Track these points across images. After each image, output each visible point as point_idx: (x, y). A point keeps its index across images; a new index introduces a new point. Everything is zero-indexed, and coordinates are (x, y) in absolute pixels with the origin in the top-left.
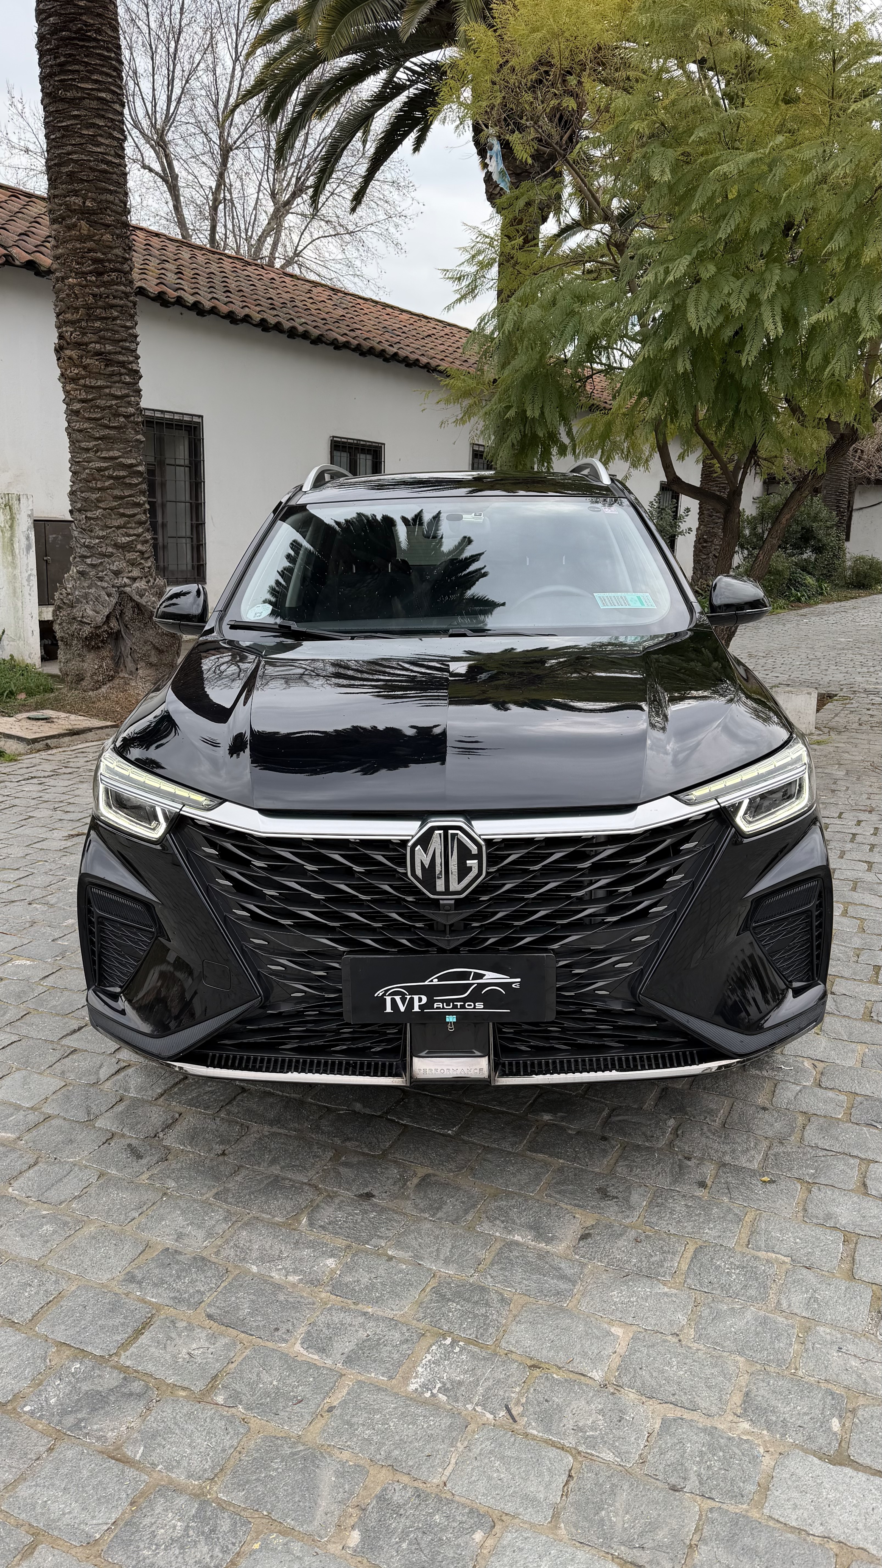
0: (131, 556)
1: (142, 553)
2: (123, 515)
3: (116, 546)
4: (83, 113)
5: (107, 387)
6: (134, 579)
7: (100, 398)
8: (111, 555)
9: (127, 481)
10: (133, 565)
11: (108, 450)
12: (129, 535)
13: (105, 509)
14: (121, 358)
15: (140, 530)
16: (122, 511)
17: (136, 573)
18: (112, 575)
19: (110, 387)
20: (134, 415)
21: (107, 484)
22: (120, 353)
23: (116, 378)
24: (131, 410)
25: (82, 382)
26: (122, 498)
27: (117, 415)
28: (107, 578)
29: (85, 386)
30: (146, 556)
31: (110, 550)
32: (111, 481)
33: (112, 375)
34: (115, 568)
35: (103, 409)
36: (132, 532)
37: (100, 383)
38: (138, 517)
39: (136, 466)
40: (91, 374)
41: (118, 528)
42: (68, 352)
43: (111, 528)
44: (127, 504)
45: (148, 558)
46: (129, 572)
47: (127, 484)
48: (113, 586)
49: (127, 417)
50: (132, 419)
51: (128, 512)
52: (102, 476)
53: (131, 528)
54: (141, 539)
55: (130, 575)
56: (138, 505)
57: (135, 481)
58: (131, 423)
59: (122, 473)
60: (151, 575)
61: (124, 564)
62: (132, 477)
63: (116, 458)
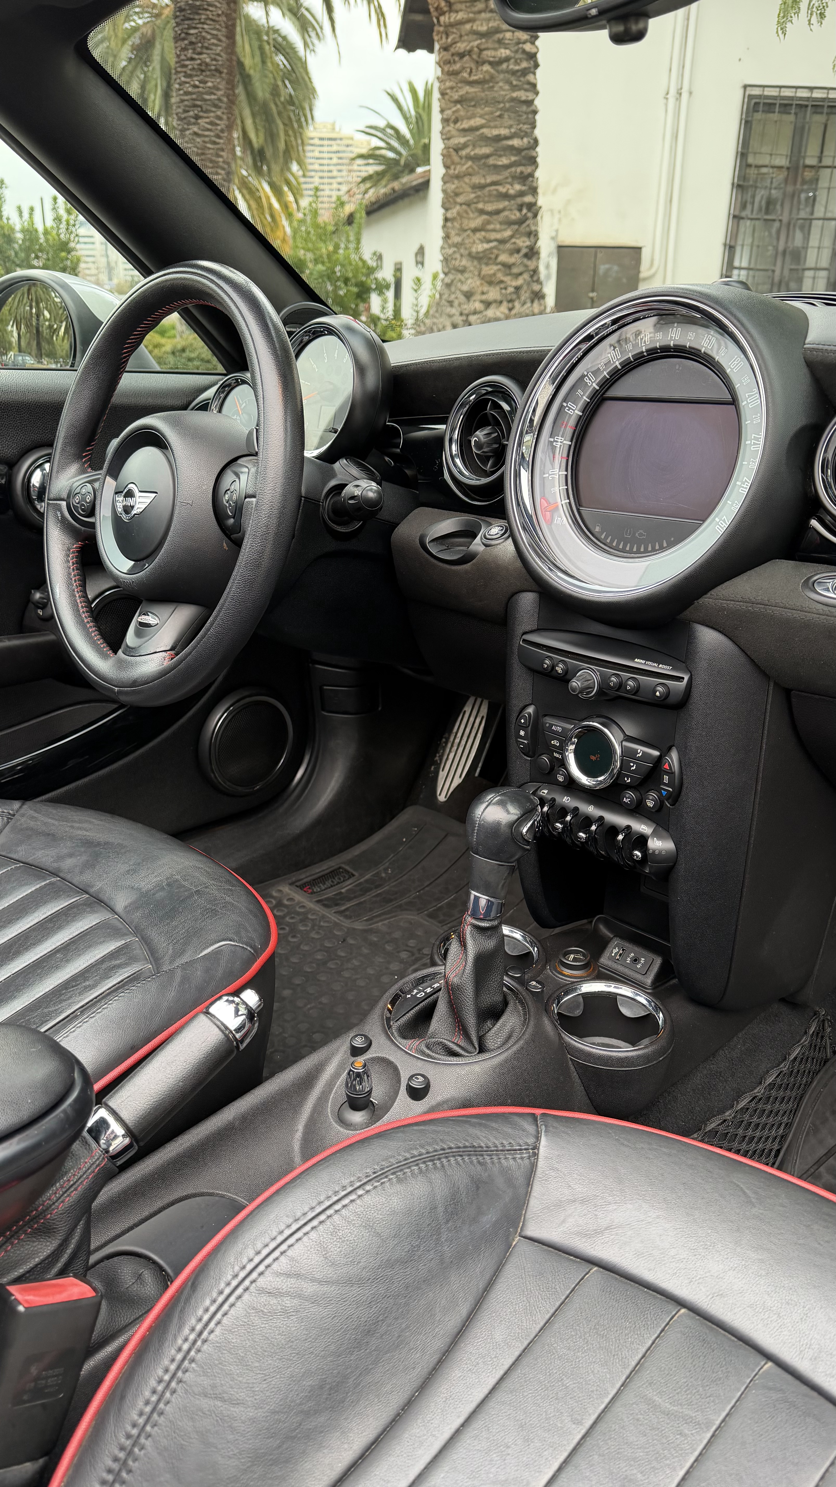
0: (489, 270)
1: (507, 266)
2: (482, 212)
3: (471, 256)
5: (469, 21)
6: (488, 304)
8: (462, 271)
9: (491, 161)
10: (490, 283)
11: (469, 118)
12: (489, 241)
13: (461, 205)
15: (508, 233)
16: (480, 206)
17: (493, 294)
18: (462, 298)
20: (507, 59)
21: (465, 167)
24: (504, 53)
26: (482, 187)
27: (480, 63)
28: (456, 303)
30: (515, 270)
31: (464, 262)
32: (470, 163)
34: (465, 288)
36: (493, 236)
38: (506, 213)
39: (507, 138)
41: (475, 230)
43: (466, 231)
44: (490, 195)
45: (521, 274)
46: (483, 293)
47: (489, 166)
48: (461, 314)
49: (496, 64)
50: (504, 66)
51: (490, 207)
52: (461, 158)
53: (494, 230)
54: (508, 246)
55: (484, 297)
56: (506, 196)
57: (504, 161)
58: (503, 72)
59: (486, 150)
60: (519, 298)
61: (478, 283)
62: (500, 156)
63: (477, 129)
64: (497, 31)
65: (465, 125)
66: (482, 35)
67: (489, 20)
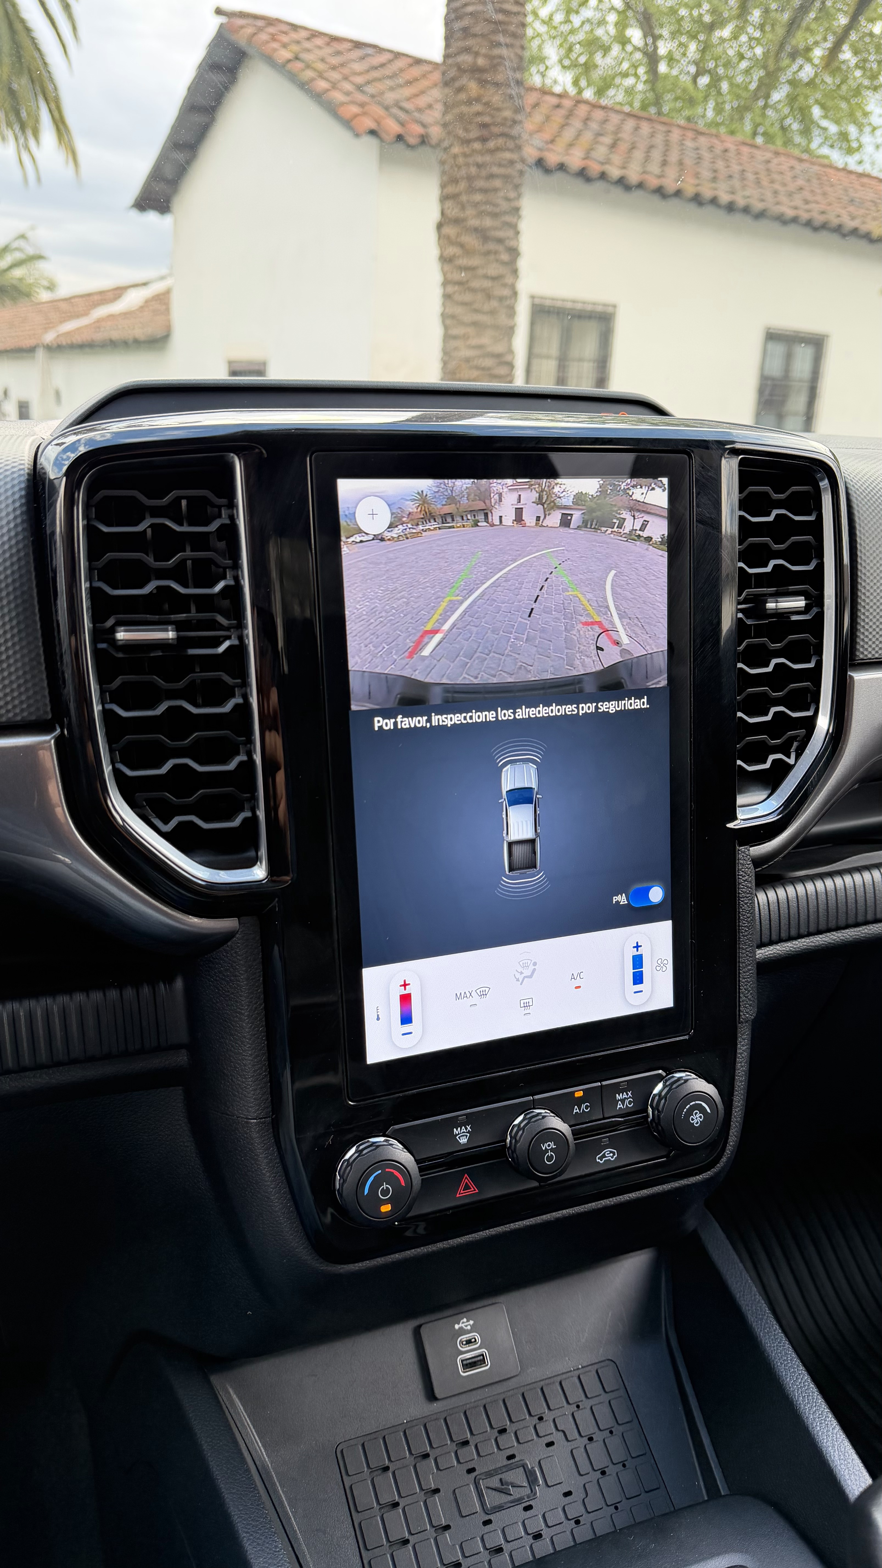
5: (483, 267)
7: (474, 279)
14: (500, 234)
19: (486, 267)
22: (499, 228)
23: (493, 257)
25: (459, 262)
29: (461, 266)
33: (488, 253)
35: (475, 291)
37: (475, 263)
40: (467, 253)
42: (448, 230)
64: (503, 277)
65: (474, 342)
66: (491, 278)
67: (496, 268)
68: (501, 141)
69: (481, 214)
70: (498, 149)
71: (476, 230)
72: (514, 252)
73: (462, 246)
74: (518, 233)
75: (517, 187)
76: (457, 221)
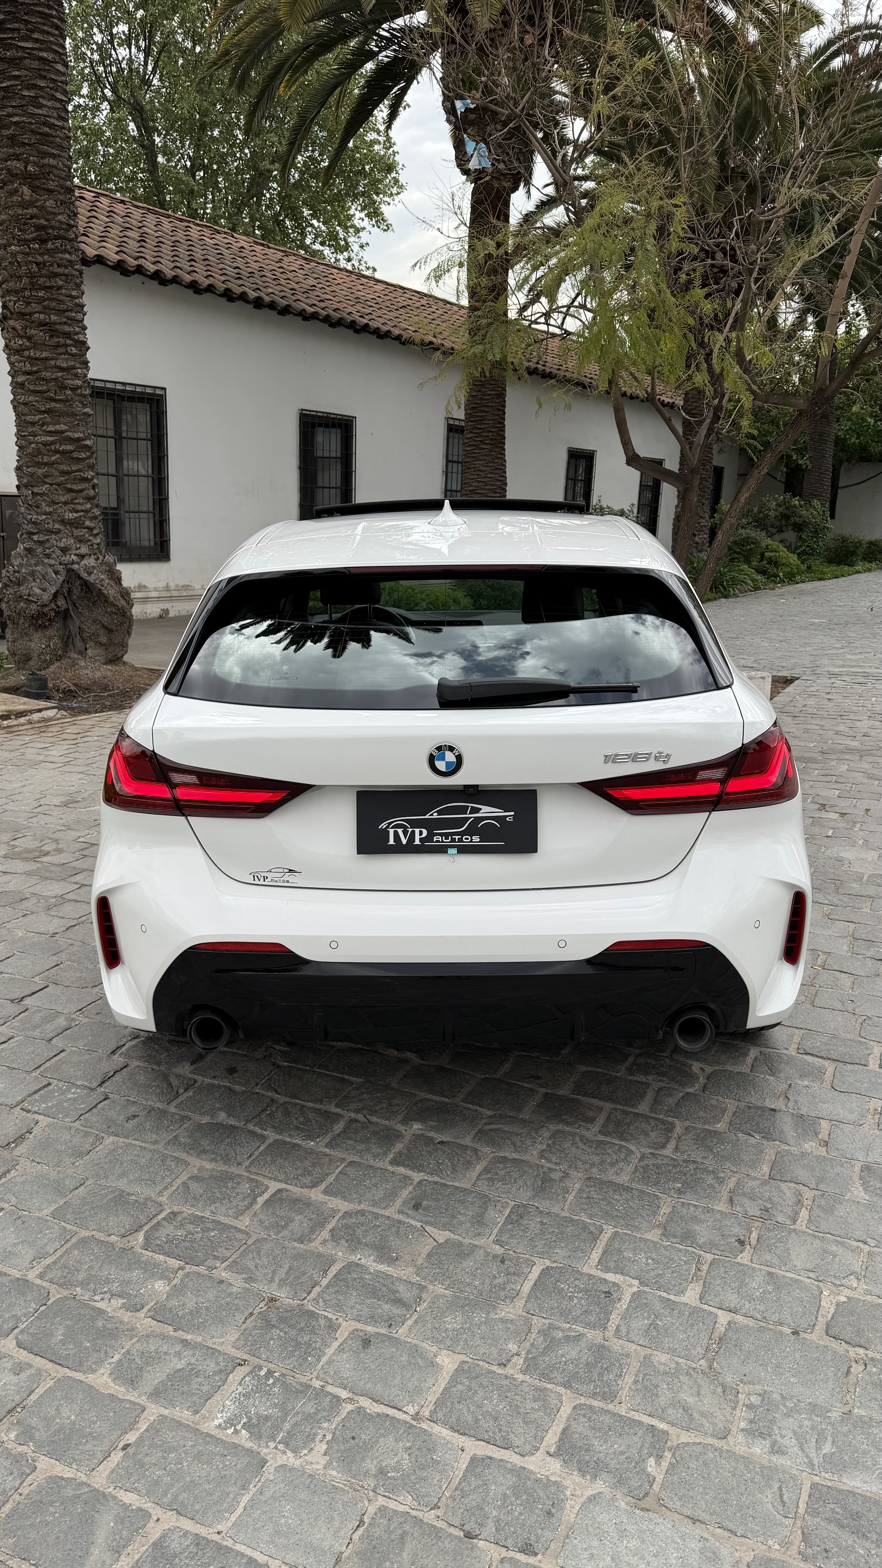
0: (79, 532)
1: (90, 529)
2: (70, 490)
3: (63, 522)
4: (24, 73)
5: (52, 359)
6: (82, 557)
7: (46, 369)
9: (75, 455)
10: (81, 541)
11: (55, 424)
12: (77, 511)
13: (51, 485)
14: (67, 328)
15: (88, 506)
16: (69, 486)
17: (84, 550)
18: (58, 552)
19: (56, 359)
20: (81, 387)
21: (53, 458)
22: (65, 323)
23: (62, 350)
24: (79, 383)
25: (26, 353)
26: (69, 473)
27: (63, 387)
28: (54, 555)
29: (29, 358)
30: (95, 532)
31: (57, 526)
32: (58, 456)
33: (58, 346)
34: (62, 545)
35: (47, 381)
37: (44, 355)
38: (86, 492)
39: (83, 440)
40: (35, 346)
41: (66, 503)
42: (11, 323)
43: (58, 503)
44: (75, 479)
45: (98, 534)
46: (77, 549)
47: (74, 458)
48: (60, 564)
49: (74, 389)
50: (79, 391)
51: (75, 487)
52: (48, 451)
53: (79, 504)
54: (90, 515)
55: (78, 552)
56: (86, 480)
57: (83, 455)
58: (78, 395)
59: (69, 448)
60: (101, 552)
61: (72, 541)
62: (79, 452)
63: (62, 432)
64: (74, 368)
65: (51, 428)
66: (62, 369)
67: (67, 360)
68: (58, 243)
69: (46, 310)
70: (56, 251)
71: (42, 324)
72: (83, 346)
73: (29, 338)
74: (85, 328)
75: (78, 286)
76: (22, 315)
